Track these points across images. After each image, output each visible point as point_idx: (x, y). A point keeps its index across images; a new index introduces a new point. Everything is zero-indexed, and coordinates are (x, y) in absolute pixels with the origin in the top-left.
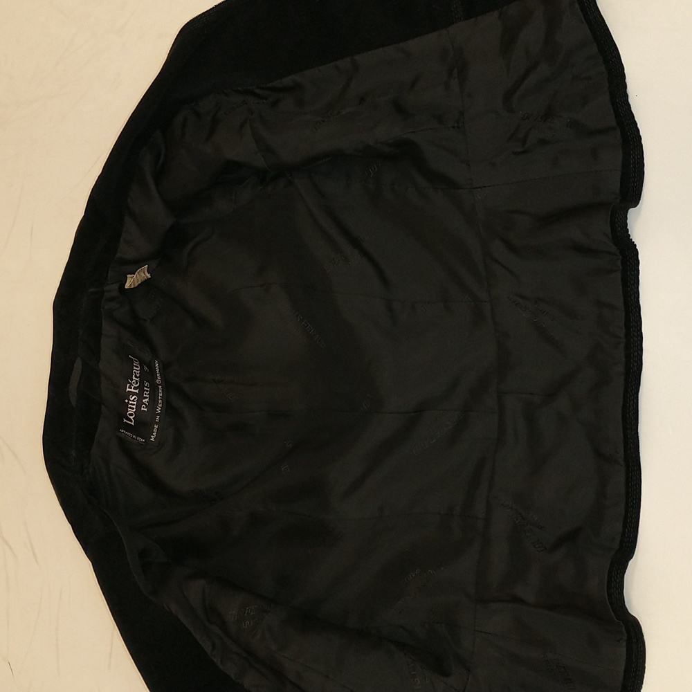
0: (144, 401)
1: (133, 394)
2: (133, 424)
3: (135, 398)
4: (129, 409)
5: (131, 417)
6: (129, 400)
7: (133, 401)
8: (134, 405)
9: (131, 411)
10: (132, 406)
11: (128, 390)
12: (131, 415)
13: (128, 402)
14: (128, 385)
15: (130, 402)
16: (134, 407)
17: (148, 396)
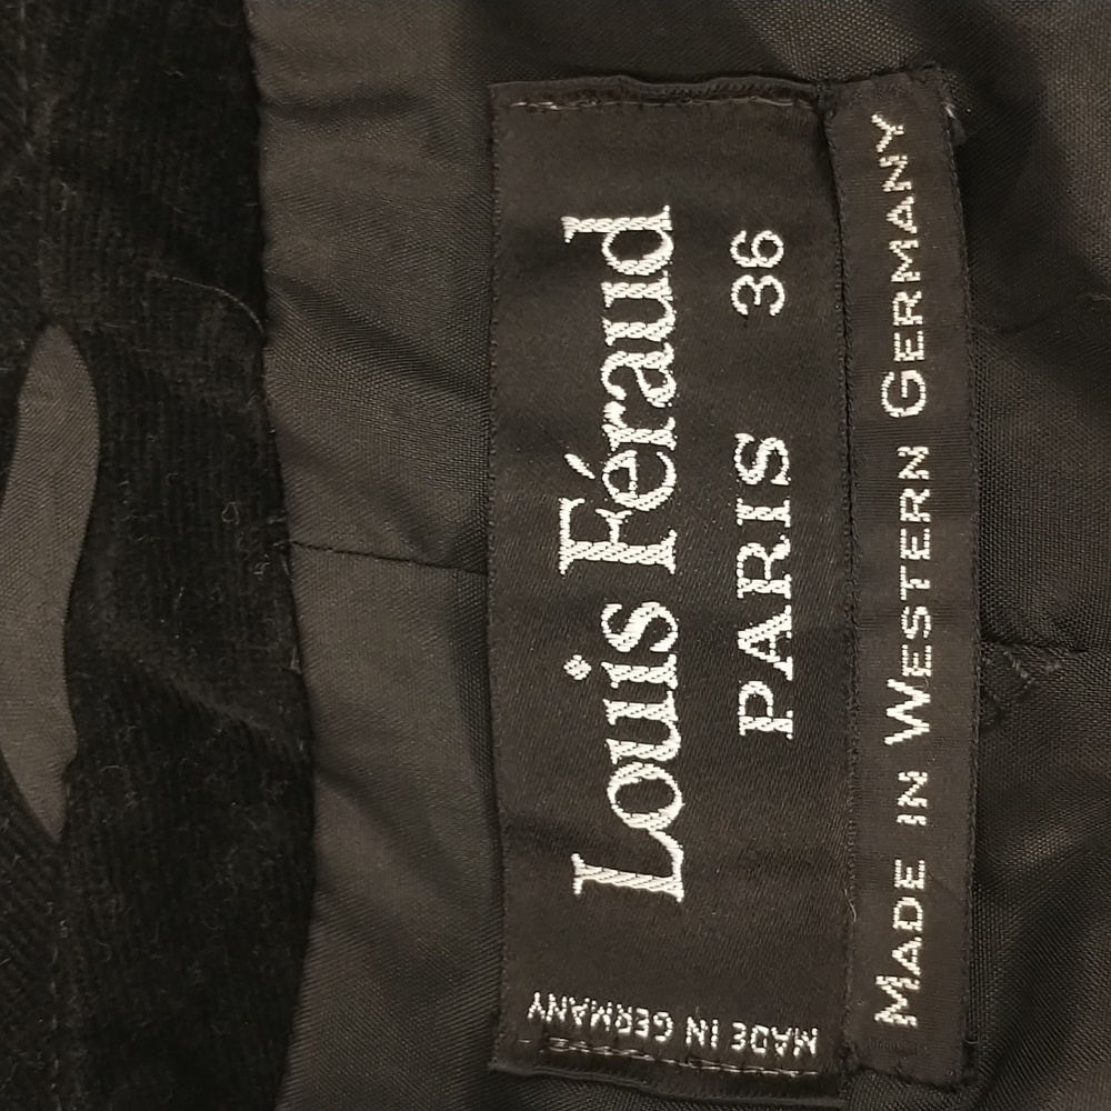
0: (747, 640)
1: (632, 585)
2: (674, 887)
3: (656, 629)
4: (617, 749)
5: (654, 823)
6: (600, 652)
7: (642, 654)
8: (653, 693)
9: (634, 764)
10: (636, 711)
11: (571, 551)
12: (646, 796)
13: (599, 678)
14: (567, 506)
15: (618, 674)
16: (666, 712)
17: (783, 587)
